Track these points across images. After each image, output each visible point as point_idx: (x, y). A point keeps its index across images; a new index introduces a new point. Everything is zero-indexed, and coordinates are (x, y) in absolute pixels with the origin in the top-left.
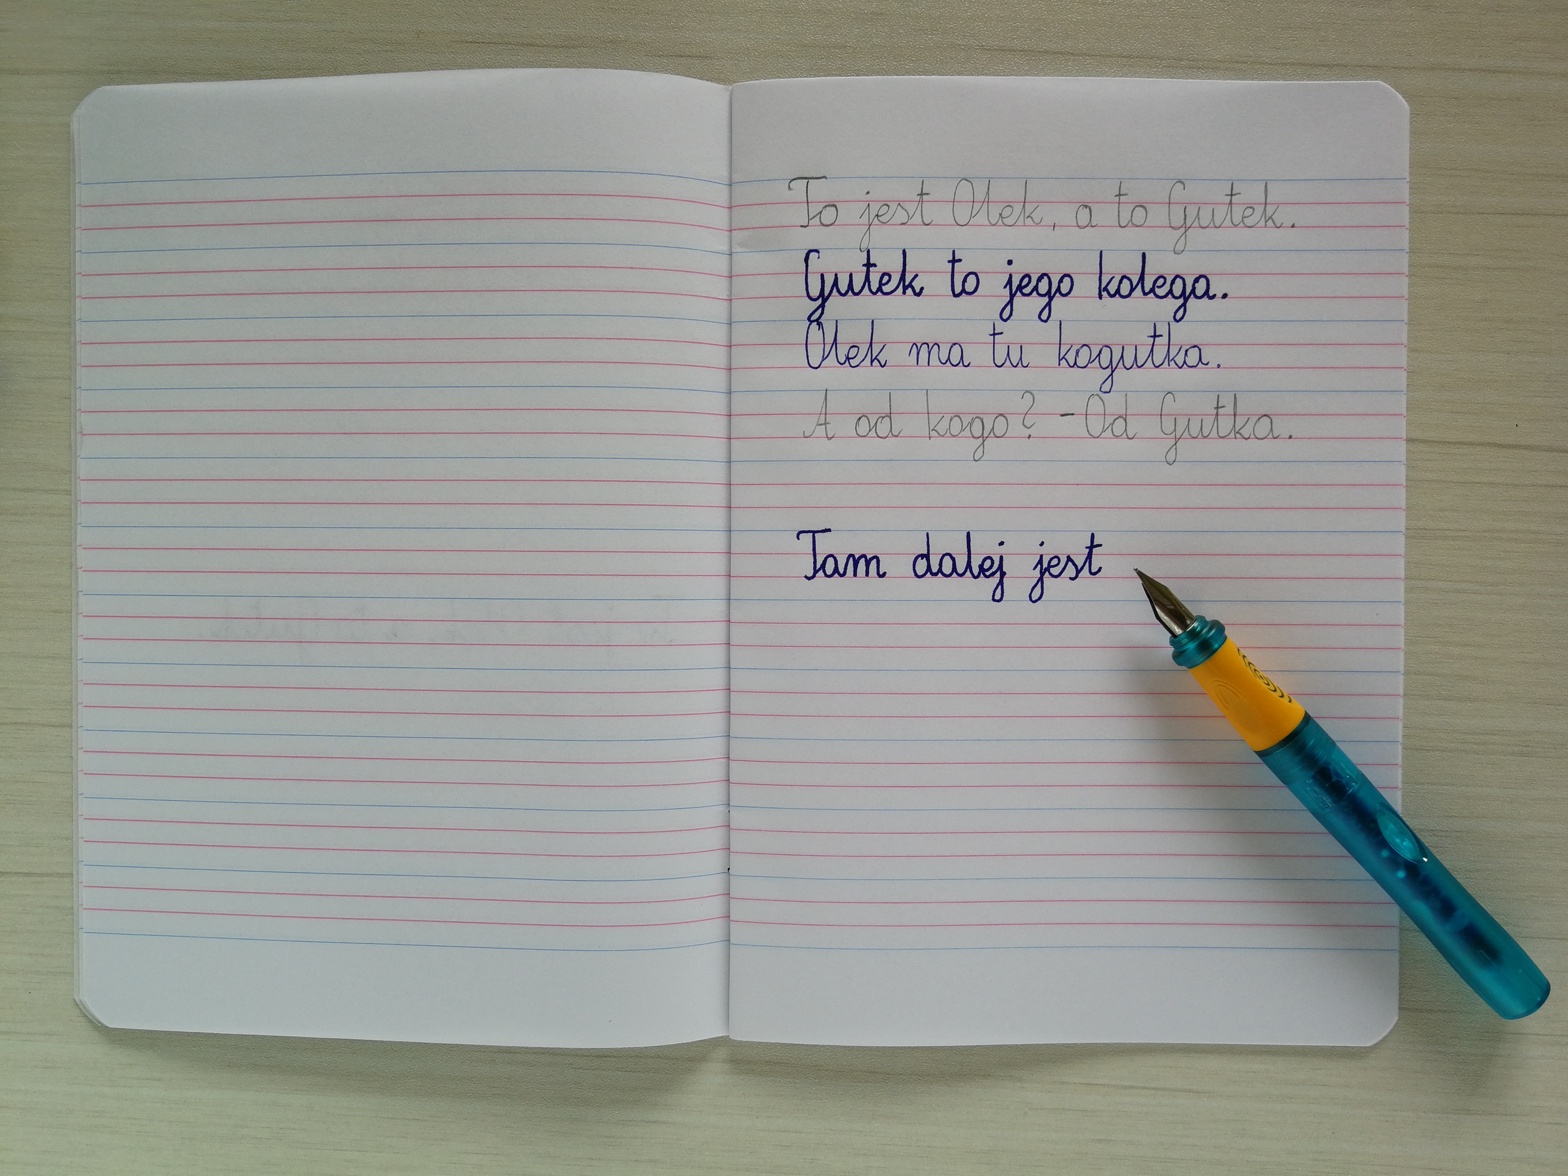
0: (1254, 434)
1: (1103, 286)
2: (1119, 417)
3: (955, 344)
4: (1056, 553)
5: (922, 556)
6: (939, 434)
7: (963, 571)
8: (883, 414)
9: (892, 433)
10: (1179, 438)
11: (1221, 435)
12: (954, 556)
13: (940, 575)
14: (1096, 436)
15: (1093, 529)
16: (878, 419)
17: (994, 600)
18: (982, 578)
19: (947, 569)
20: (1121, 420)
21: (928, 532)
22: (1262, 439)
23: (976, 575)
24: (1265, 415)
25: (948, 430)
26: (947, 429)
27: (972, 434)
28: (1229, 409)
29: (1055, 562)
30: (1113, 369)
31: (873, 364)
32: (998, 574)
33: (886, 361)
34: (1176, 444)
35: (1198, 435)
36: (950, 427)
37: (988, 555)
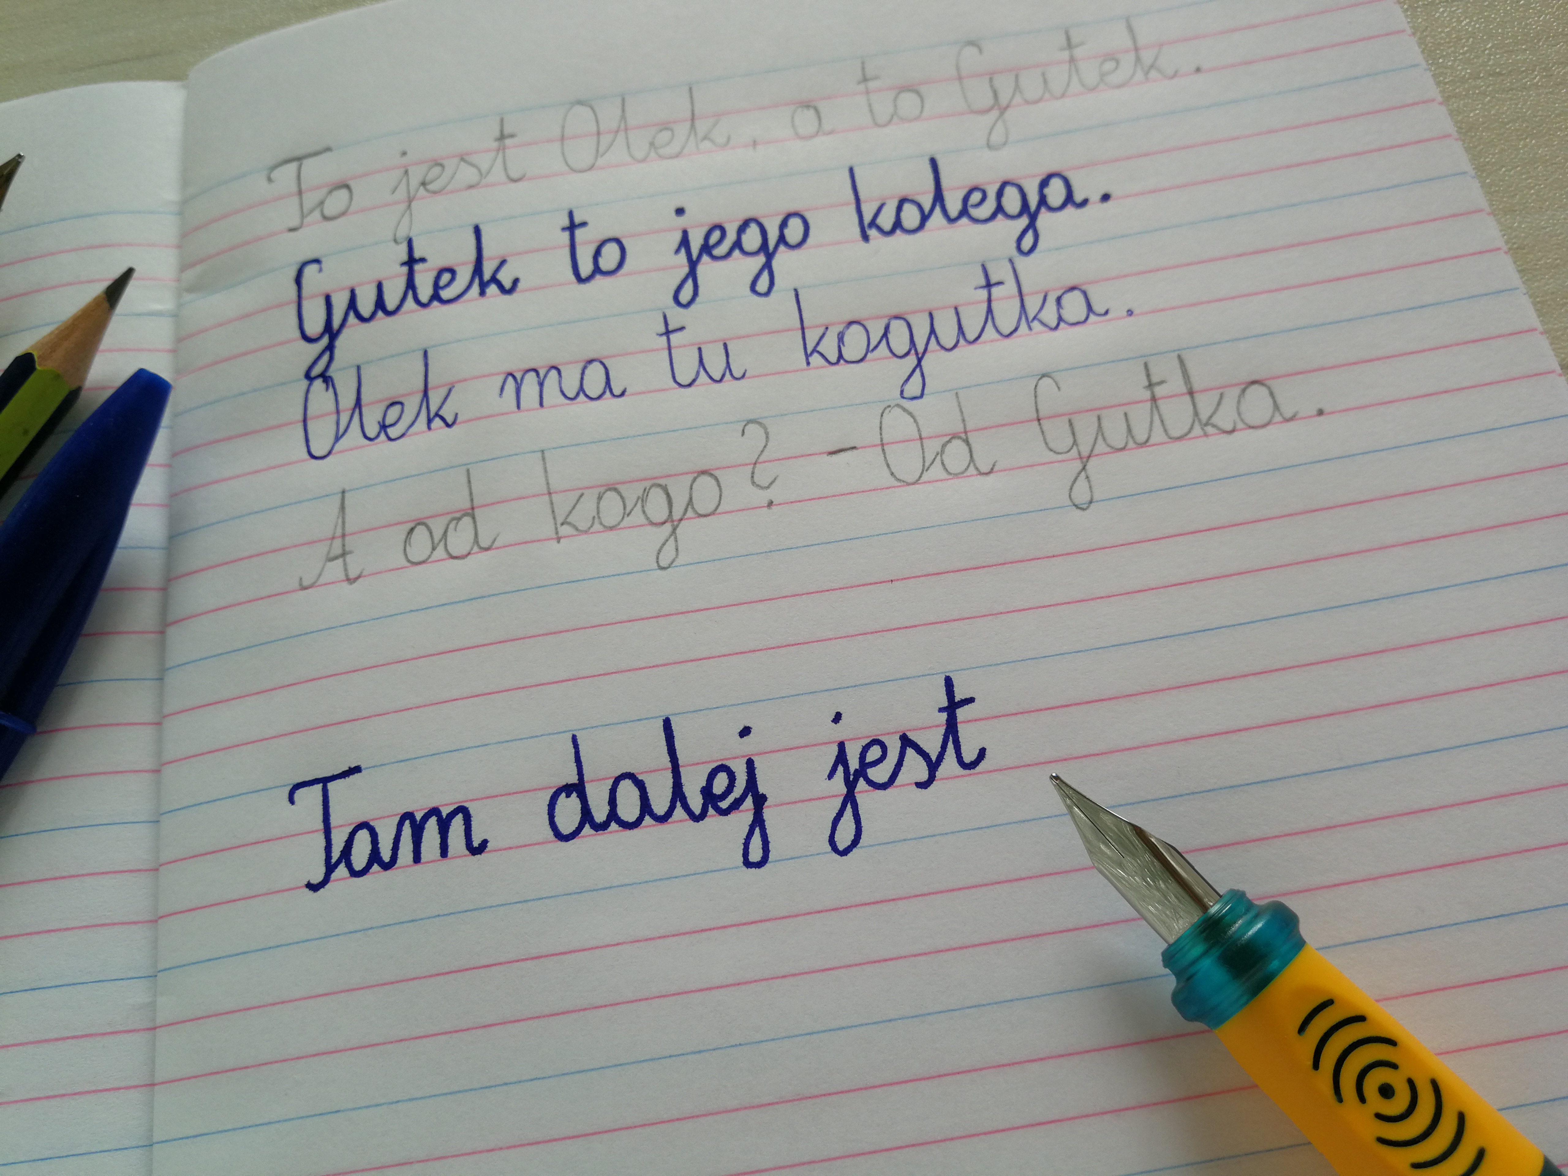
0: (1242, 420)
1: (867, 219)
2: (952, 438)
3: (590, 362)
4: (874, 732)
5: (568, 789)
6: (577, 529)
7: (666, 809)
8: (457, 512)
9: (479, 546)
10: (1089, 457)
11: (1175, 433)
12: (640, 778)
13: (614, 826)
14: (909, 481)
15: (949, 668)
16: (448, 525)
17: (747, 864)
18: (713, 820)
19: (629, 809)
20: (957, 446)
21: (575, 733)
22: (1263, 426)
23: (697, 810)
24: (1254, 382)
25: (596, 520)
26: (594, 518)
27: (648, 518)
28: (1176, 384)
29: (874, 753)
30: (920, 356)
31: (433, 425)
32: (749, 802)
33: (456, 415)
34: (1084, 468)
35: (1127, 443)
36: (598, 513)
37: (720, 763)
